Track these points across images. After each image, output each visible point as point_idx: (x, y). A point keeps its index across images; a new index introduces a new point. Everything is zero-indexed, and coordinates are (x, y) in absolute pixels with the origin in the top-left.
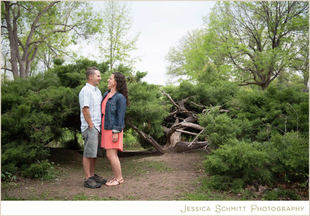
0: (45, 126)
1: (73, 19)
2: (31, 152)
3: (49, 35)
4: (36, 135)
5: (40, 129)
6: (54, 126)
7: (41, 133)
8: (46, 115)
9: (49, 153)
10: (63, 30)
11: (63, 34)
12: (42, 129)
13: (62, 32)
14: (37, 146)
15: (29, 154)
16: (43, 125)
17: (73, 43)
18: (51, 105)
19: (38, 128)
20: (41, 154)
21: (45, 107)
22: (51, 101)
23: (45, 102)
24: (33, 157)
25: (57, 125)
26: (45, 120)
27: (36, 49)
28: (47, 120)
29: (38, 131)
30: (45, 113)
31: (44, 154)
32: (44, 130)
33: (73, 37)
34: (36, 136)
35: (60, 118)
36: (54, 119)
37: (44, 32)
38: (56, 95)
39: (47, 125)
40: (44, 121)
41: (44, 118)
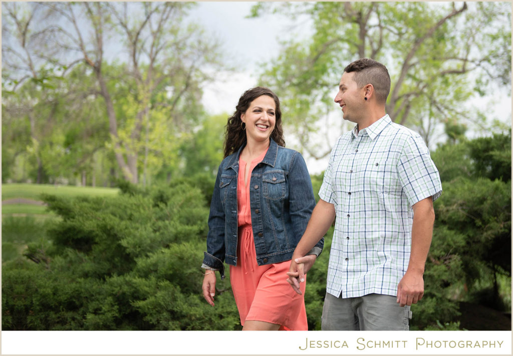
0: (451, 254)
1: (480, 48)
2: (427, 304)
3: (433, 79)
4: (435, 271)
5: (442, 260)
6: (467, 257)
7: (443, 267)
8: (453, 232)
9: (458, 310)
10: (461, 69)
11: (458, 77)
12: (445, 260)
13: (457, 72)
14: (437, 292)
15: (423, 306)
16: (447, 251)
17: (477, 94)
18: (462, 214)
19: (439, 258)
20: (443, 310)
21: (450, 218)
22: (461, 205)
23: (451, 208)
24: (429, 314)
25: (472, 256)
26: (452, 243)
27: (408, 107)
28: (455, 243)
29: (438, 263)
30: (450, 229)
31: (448, 310)
32: (450, 262)
33: (478, 82)
34: (435, 274)
35: (479, 242)
36: (468, 243)
37: (422, 75)
38: (473, 195)
39: (454, 253)
40: (449, 245)
41: (450, 239)
